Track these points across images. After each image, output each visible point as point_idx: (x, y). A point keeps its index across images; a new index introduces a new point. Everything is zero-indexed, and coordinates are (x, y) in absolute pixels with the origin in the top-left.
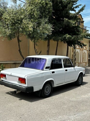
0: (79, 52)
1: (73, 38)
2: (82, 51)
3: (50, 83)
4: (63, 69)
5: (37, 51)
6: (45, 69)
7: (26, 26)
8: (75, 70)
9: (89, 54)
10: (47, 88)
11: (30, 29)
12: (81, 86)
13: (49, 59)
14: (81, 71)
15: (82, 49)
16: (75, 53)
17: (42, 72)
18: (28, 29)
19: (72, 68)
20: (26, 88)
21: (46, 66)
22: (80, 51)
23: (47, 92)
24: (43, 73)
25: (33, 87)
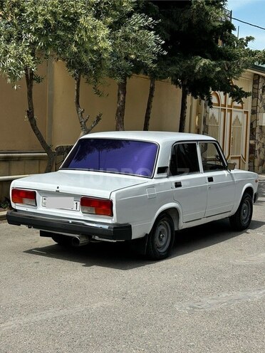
0: (217, 118)
1: (218, 69)
2: (229, 114)
3: (169, 216)
4: (202, 175)
5: (85, 117)
6: (156, 175)
7: (89, 38)
8: (233, 179)
9: (252, 124)
10: (160, 233)
11: (101, 45)
12: (249, 231)
13: (164, 144)
14: (249, 181)
15: (227, 108)
16: (205, 121)
17: (150, 182)
18: (97, 44)
19: (225, 172)
20: (114, 228)
21: (158, 165)
22: (223, 113)
23: (162, 244)
24: (153, 186)
25: (130, 226)
